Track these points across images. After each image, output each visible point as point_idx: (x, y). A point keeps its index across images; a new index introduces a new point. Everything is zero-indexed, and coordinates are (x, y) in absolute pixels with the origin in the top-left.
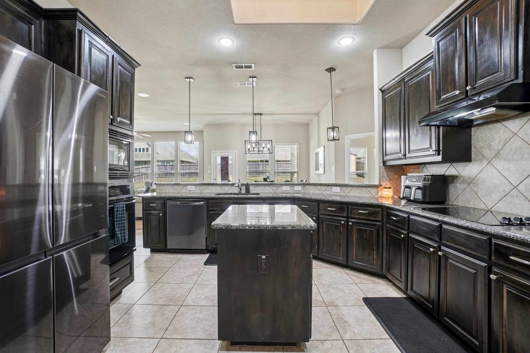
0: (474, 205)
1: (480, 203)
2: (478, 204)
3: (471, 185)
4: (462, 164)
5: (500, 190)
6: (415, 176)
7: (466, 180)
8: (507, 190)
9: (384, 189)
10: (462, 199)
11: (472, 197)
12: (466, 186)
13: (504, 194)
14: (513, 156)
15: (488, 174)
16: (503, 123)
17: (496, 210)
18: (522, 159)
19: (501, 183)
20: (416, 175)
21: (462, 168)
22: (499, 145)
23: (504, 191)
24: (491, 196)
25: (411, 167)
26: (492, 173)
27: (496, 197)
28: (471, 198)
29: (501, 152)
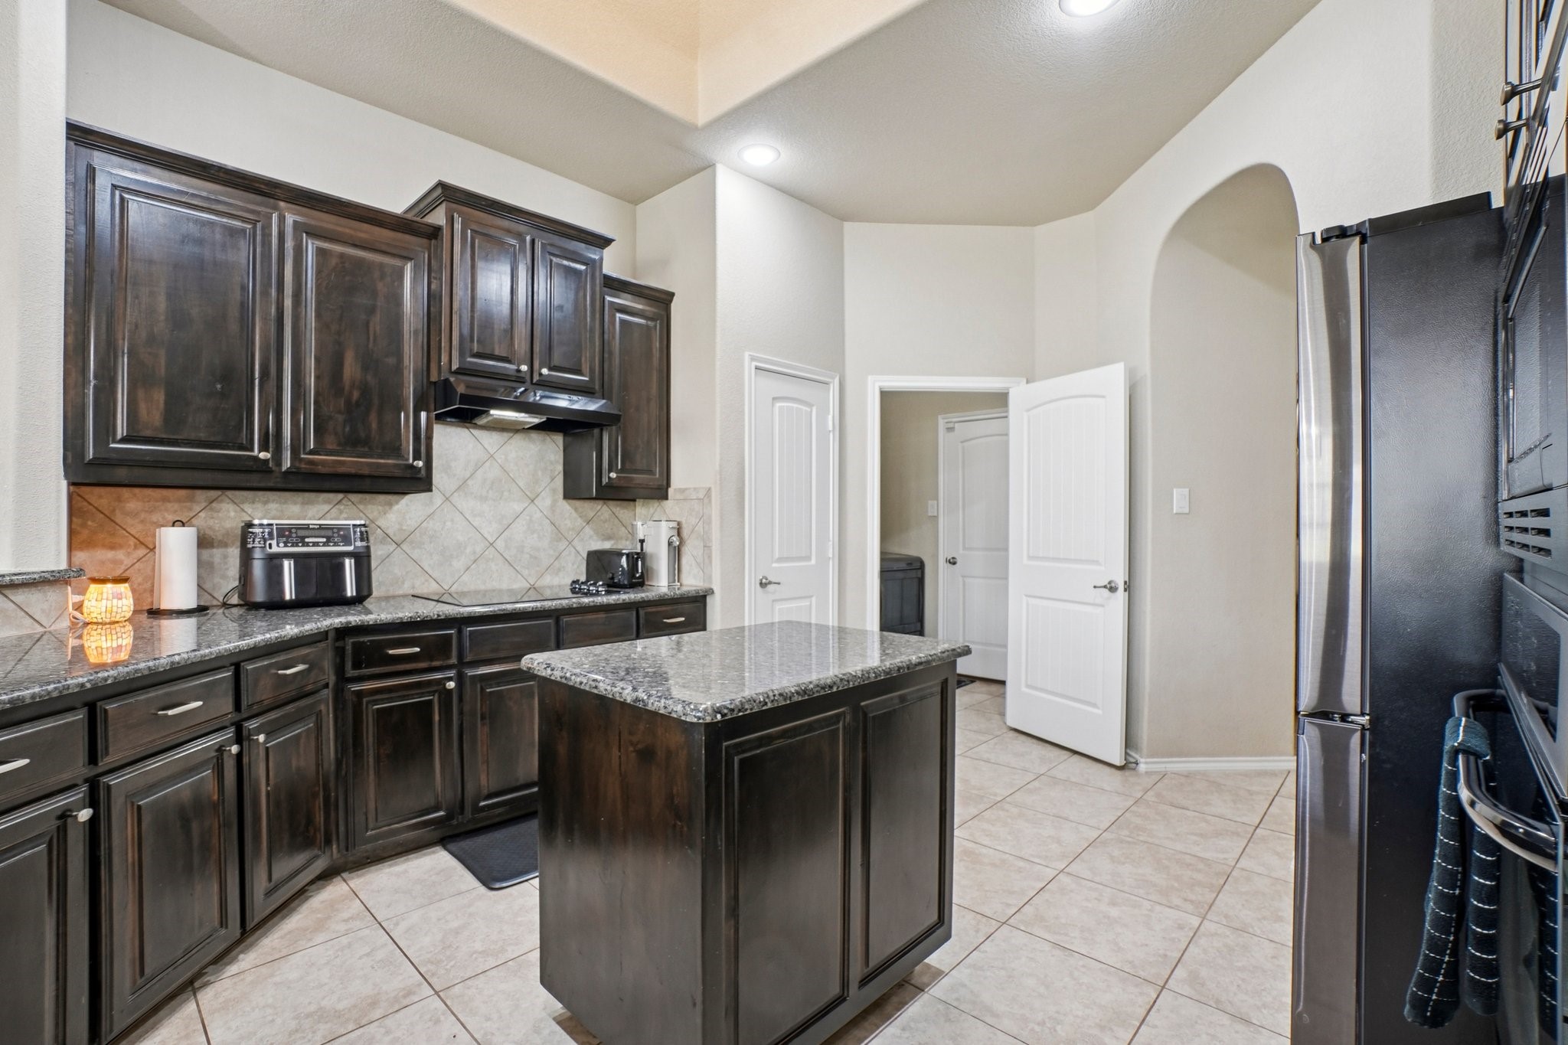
0: (413, 588)
1: (427, 581)
2: (423, 584)
3: (404, 546)
4: (382, 498)
5: (468, 551)
6: (314, 529)
7: (391, 535)
8: (479, 549)
9: (93, 587)
10: (381, 579)
11: (407, 573)
12: (392, 550)
13: (473, 558)
14: (488, 492)
15: (445, 523)
16: (471, 430)
17: (460, 590)
18: (501, 498)
19: (469, 539)
20: (320, 525)
21: (380, 508)
22: (465, 470)
23: (475, 553)
24: (451, 565)
25: (135, 495)
26: (452, 521)
27: (459, 564)
28: (404, 573)
29: (470, 482)
